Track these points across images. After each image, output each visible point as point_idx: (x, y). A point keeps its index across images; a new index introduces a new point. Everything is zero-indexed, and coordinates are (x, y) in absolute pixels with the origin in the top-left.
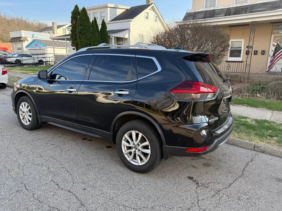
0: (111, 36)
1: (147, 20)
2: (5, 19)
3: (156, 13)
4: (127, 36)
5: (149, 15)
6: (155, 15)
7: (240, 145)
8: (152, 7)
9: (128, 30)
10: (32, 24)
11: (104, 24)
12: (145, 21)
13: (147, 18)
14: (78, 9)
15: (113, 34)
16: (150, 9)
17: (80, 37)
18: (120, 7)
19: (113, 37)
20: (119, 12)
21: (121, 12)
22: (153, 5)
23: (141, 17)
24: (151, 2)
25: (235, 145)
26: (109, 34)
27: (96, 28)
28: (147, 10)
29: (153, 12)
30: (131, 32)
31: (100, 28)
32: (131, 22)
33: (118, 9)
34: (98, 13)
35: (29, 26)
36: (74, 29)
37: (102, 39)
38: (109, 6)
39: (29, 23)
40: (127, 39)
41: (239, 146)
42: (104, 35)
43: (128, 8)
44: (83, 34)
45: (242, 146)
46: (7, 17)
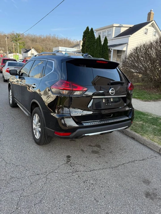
0: (111, 49)
1: (145, 35)
2: (57, 40)
3: (156, 29)
4: (124, 49)
5: (148, 31)
6: (155, 30)
7: (149, 146)
8: (152, 24)
9: (126, 44)
10: (73, 42)
11: (106, 40)
12: (143, 36)
13: (146, 34)
14: (89, 29)
15: (112, 48)
16: (150, 26)
17: (86, 50)
18: (124, 26)
19: (113, 50)
20: (123, 30)
21: (125, 30)
22: (153, 22)
23: (140, 33)
24: (151, 20)
25: (144, 145)
26: (109, 48)
27: (100, 43)
28: (147, 27)
29: (153, 28)
30: (128, 46)
31: (102, 43)
32: (129, 38)
33: (122, 28)
34: (106, 32)
35: (71, 44)
36: (84, 45)
37: (103, 52)
38: (114, 26)
39: (71, 42)
40: (125, 51)
41: (147, 146)
42: (105, 49)
43: (132, 26)
44: (89, 48)
45: (150, 147)
46: (58, 39)
